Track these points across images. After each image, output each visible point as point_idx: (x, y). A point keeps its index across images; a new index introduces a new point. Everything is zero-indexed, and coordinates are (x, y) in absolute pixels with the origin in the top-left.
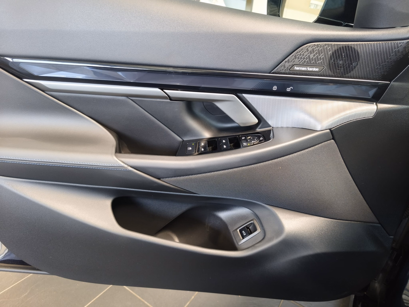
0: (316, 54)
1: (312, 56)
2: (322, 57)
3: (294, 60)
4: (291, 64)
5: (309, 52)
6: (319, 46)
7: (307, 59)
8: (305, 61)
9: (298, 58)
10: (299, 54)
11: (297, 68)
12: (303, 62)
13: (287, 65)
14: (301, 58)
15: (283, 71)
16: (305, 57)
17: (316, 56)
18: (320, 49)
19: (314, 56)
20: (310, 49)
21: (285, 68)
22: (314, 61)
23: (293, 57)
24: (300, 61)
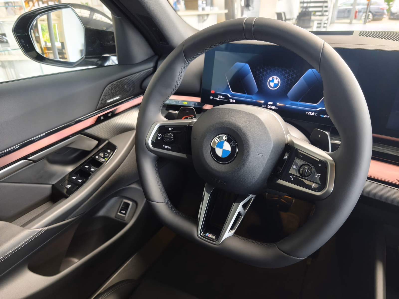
0: (114, 89)
1: (113, 91)
2: (118, 90)
3: (105, 97)
4: (104, 100)
5: (110, 90)
6: (114, 84)
7: (111, 94)
8: (111, 96)
9: (107, 95)
10: (106, 93)
11: (108, 101)
12: (110, 96)
13: (103, 102)
14: (108, 95)
15: (103, 106)
16: (110, 94)
17: (115, 91)
18: (115, 86)
19: (114, 91)
20: (110, 88)
21: (103, 104)
22: (115, 94)
23: (104, 96)
24: (109, 97)
